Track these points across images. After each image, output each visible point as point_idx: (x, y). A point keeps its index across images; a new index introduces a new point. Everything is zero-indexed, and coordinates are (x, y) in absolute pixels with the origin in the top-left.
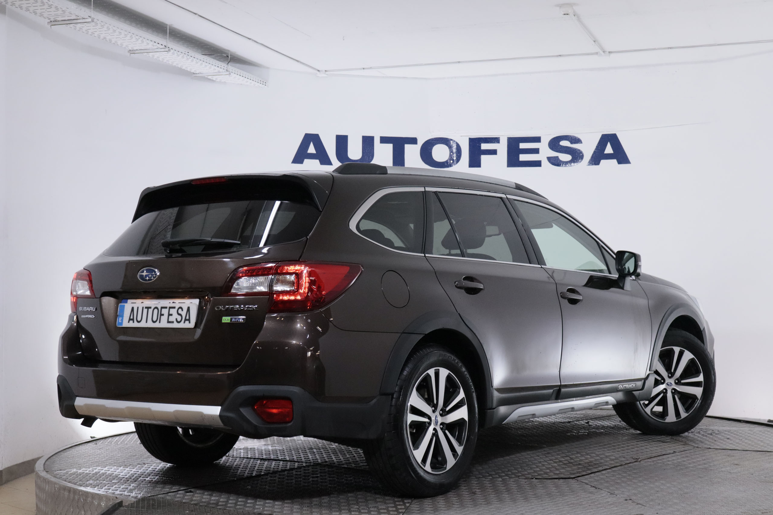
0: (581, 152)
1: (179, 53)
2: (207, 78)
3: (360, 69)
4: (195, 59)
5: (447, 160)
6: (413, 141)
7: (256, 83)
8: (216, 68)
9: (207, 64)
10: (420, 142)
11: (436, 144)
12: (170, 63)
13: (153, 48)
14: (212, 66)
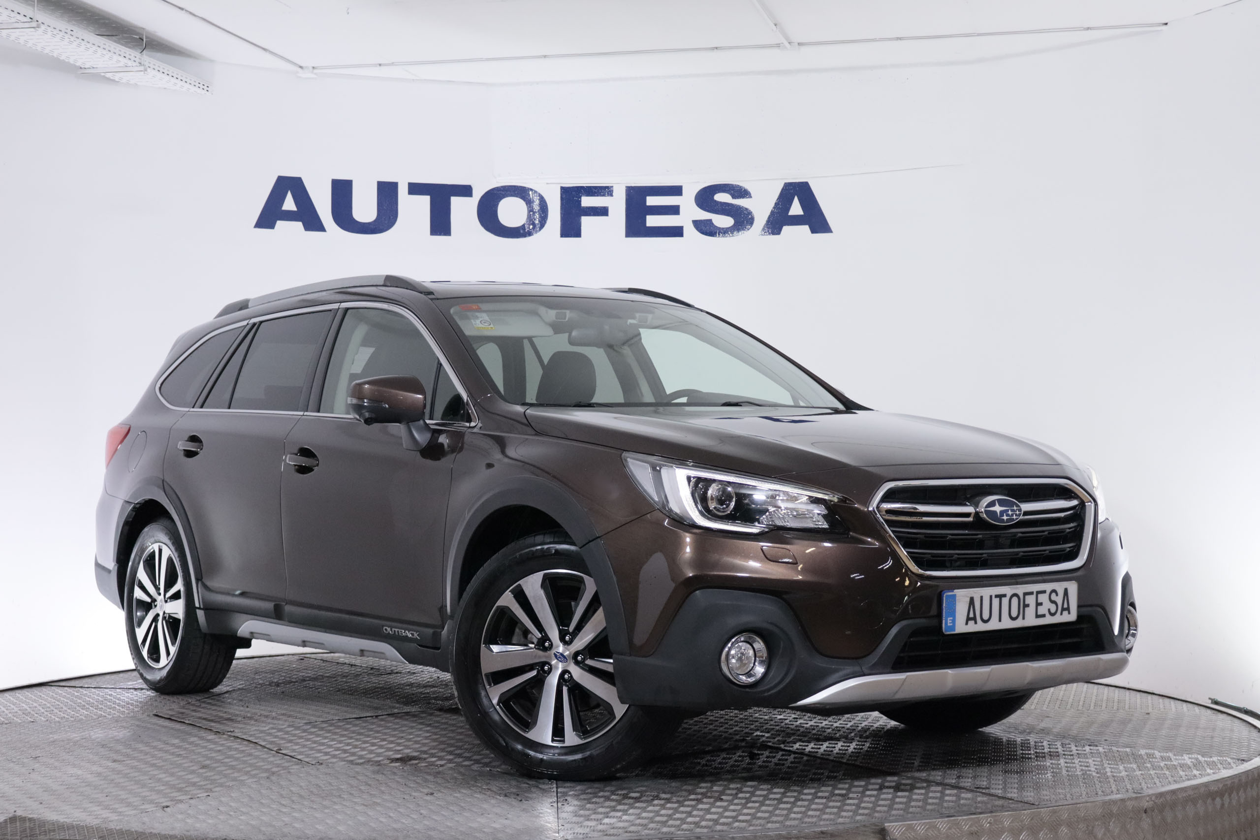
0: (750, 213)
1: (55, 32)
2: (104, 77)
3: (375, 65)
4: (83, 43)
5: (524, 225)
6: (465, 191)
7: (191, 87)
8: (121, 59)
9: (105, 52)
10: (478, 194)
11: (504, 196)
12: (39, 49)
13: (10, 21)
14: (113, 55)
